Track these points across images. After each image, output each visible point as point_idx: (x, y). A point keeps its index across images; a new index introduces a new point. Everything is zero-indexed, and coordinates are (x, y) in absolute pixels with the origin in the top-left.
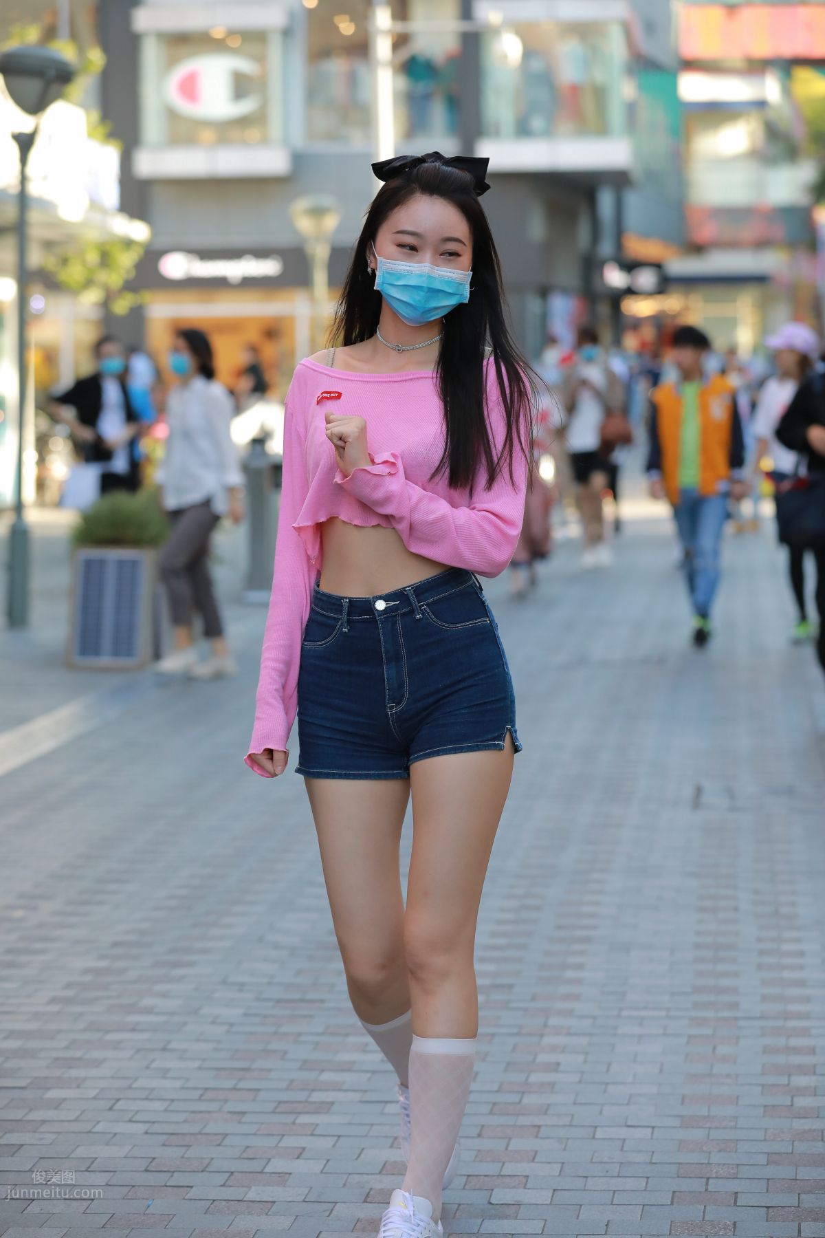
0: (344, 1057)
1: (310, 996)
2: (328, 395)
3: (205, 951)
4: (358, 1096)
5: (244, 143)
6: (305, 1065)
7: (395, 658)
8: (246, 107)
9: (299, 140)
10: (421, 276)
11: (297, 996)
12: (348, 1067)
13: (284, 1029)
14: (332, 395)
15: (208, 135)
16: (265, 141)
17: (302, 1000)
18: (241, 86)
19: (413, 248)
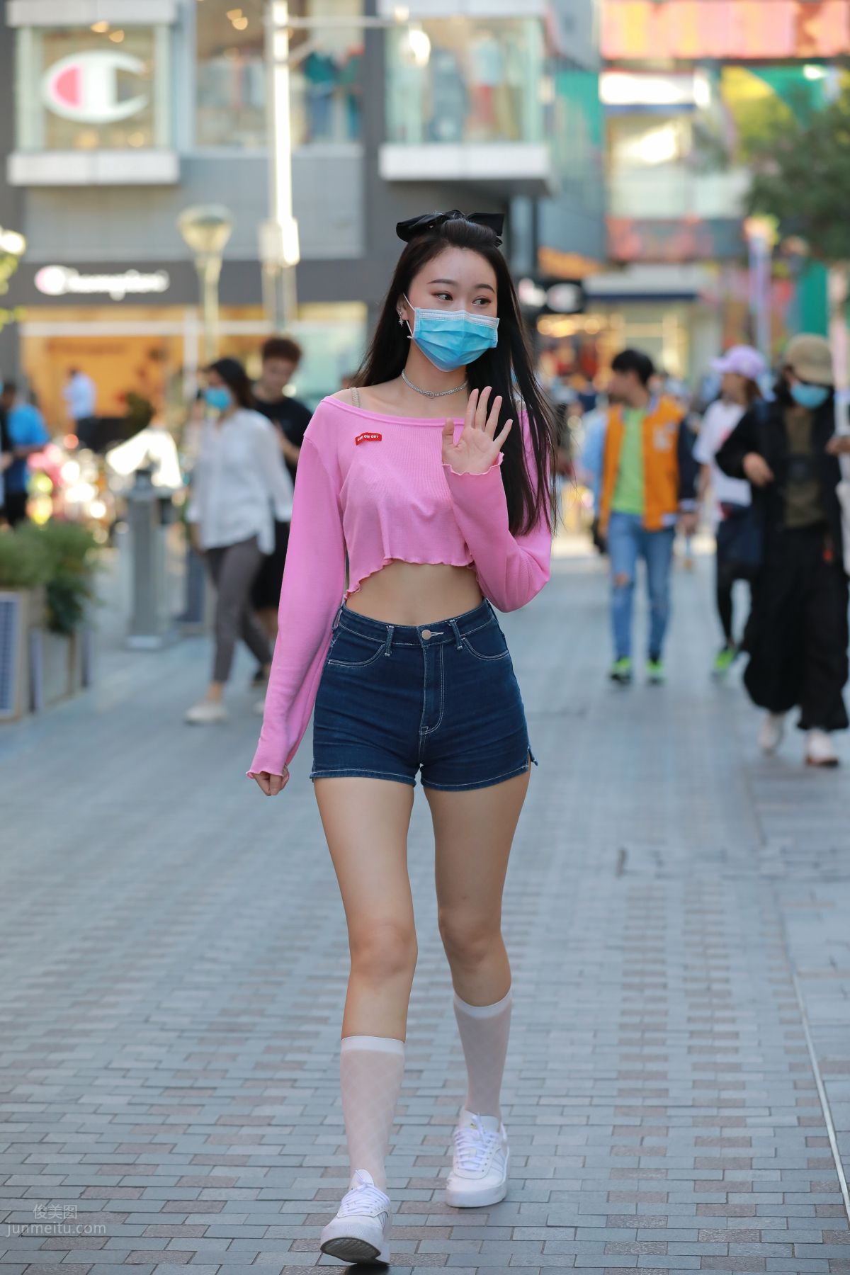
0: (237, 1150)
1: (200, 1083)
2: (368, 437)
3: (86, 1033)
4: (252, 1194)
5: (129, 148)
6: (196, 1160)
7: (435, 685)
8: (130, 108)
9: (187, 144)
10: (458, 322)
11: (187, 1083)
12: (242, 1162)
13: (171, 1120)
14: (372, 437)
15: (88, 139)
16: (150, 146)
17: (192, 1088)
18: (124, 86)
19: (449, 297)
